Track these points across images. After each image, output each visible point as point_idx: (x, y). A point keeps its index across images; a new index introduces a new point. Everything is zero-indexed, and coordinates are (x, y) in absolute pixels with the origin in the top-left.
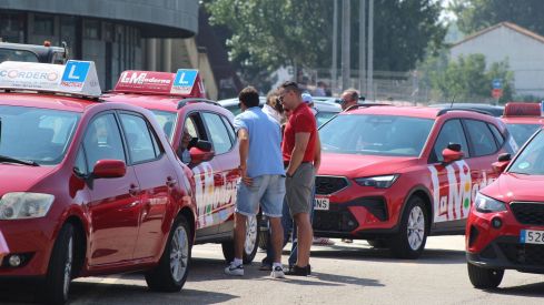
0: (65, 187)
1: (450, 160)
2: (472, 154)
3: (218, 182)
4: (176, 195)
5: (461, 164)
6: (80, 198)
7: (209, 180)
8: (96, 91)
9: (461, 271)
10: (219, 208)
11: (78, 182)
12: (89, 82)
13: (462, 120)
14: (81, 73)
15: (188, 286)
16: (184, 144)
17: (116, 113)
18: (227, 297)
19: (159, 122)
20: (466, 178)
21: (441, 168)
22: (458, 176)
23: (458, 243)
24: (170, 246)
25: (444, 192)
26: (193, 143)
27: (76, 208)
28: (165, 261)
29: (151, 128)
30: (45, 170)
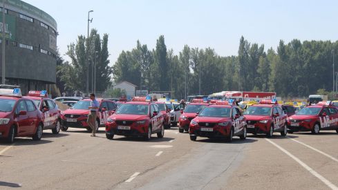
0: (12, 117)
1: (103, 111)
2: (109, 109)
3: (51, 116)
4: (39, 119)
5: (106, 111)
6: (16, 120)
7: (48, 115)
8: (21, 95)
9: (104, 135)
10: (51, 121)
11: (16, 116)
12: (19, 94)
13: (107, 102)
14: (17, 91)
15: (42, 139)
16: (42, 107)
17: (25, 100)
18: (51, 142)
19: (36, 103)
20: (107, 115)
21: (102, 113)
22: (106, 114)
23: (104, 129)
24: (38, 130)
25: (102, 117)
26: (45, 107)
27: (15, 122)
28: (37, 133)
29: (33, 104)
30: (8, 113)
